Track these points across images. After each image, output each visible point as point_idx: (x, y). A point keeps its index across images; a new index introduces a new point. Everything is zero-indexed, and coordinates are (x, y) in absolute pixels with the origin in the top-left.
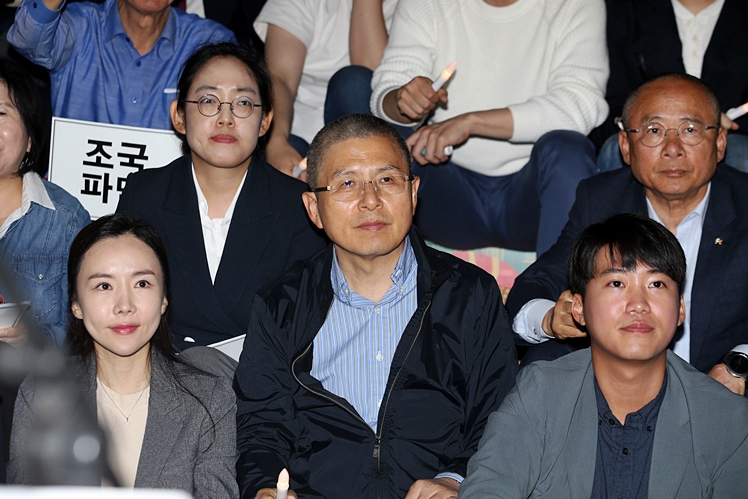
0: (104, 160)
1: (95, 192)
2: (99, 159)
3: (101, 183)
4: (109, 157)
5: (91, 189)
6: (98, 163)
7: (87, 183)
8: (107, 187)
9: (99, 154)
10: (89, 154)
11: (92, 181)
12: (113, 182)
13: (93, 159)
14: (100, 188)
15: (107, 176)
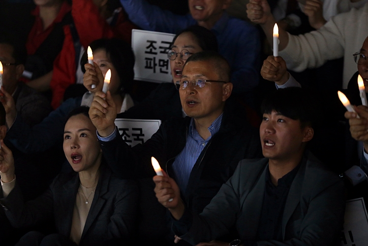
0: (153, 51)
1: (150, 68)
2: (151, 50)
3: (152, 62)
4: (155, 49)
5: (149, 65)
6: (151, 52)
7: (147, 62)
8: (155, 65)
9: (151, 48)
10: (148, 48)
11: (149, 61)
12: (157, 62)
13: (149, 50)
14: (152, 65)
15: (154, 58)
